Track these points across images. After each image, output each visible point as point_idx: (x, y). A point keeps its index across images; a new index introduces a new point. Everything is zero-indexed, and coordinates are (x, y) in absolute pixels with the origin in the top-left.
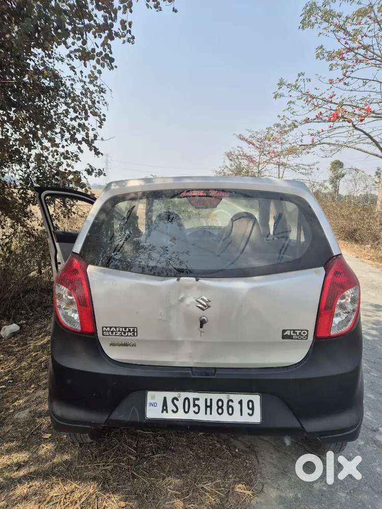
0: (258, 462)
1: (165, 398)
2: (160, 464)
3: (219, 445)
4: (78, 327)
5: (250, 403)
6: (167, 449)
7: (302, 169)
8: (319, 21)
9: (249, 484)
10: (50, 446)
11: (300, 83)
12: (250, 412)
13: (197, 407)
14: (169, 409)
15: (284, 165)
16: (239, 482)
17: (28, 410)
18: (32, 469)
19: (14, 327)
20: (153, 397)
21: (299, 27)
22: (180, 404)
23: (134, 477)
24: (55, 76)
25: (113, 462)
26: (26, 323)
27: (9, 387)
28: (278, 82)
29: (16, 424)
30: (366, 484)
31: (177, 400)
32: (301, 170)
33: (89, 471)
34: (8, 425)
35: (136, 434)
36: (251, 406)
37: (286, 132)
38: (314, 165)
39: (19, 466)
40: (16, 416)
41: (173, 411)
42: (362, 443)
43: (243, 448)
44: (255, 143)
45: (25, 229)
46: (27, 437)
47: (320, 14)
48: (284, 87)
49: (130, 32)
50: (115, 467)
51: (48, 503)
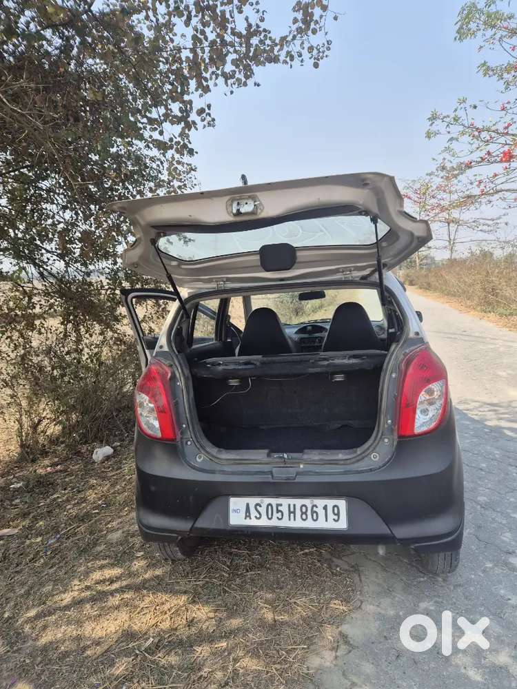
0: (360, 580)
1: (248, 505)
2: (253, 580)
3: (319, 564)
4: (159, 435)
5: (336, 509)
6: (262, 566)
7: (484, 225)
8: (482, 27)
9: (346, 601)
10: (143, 563)
11: (461, 113)
12: (336, 518)
13: (280, 513)
14: (252, 516)
15: (456, 222)
16: (336, 599)
17: (120, 531)
18: (124, 583)
19: (108, 450)
20: (235, 503)
21: (455, 39)
22: (263, 510)
23: (225, 592)
24: (138, 160)
25: (204, 578)
26: (120, 446)
27: (103, 511)
28: (430, 116)
29: (110, 545)
30: (483, 605)
31: (260, 506)
32: (480, 228)
33: (180, 586)
34: (100, 545)
35: (231, 554)
36: (336, 512)
37: (456, 176)
38: (499, 218)
39: (112, 581)
40: (109, 537)
41: (256, 517)
42: (491, 565)
43: (346, 567)
44: (412, 196)
45: (116, 335)
46: (119, 555)
47: (483, 18)
48: (438, 122)
49: (209, 115)
50: (207, 582)
51: (139, 613)
